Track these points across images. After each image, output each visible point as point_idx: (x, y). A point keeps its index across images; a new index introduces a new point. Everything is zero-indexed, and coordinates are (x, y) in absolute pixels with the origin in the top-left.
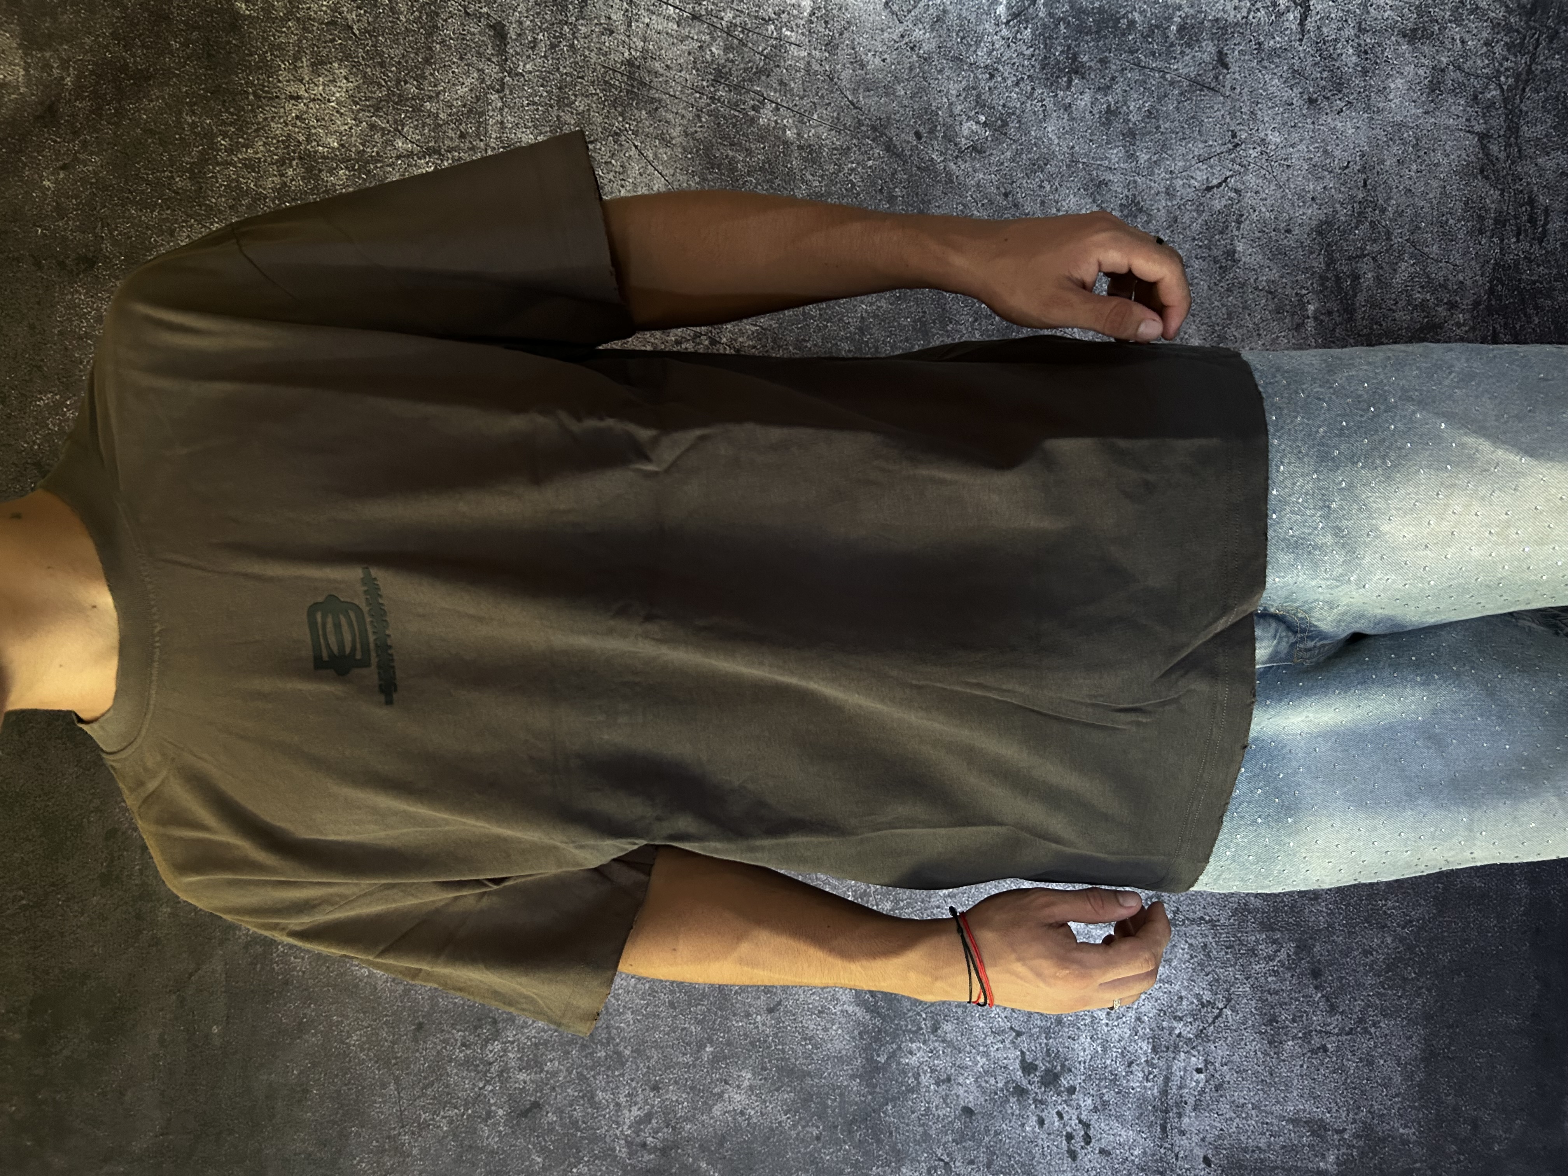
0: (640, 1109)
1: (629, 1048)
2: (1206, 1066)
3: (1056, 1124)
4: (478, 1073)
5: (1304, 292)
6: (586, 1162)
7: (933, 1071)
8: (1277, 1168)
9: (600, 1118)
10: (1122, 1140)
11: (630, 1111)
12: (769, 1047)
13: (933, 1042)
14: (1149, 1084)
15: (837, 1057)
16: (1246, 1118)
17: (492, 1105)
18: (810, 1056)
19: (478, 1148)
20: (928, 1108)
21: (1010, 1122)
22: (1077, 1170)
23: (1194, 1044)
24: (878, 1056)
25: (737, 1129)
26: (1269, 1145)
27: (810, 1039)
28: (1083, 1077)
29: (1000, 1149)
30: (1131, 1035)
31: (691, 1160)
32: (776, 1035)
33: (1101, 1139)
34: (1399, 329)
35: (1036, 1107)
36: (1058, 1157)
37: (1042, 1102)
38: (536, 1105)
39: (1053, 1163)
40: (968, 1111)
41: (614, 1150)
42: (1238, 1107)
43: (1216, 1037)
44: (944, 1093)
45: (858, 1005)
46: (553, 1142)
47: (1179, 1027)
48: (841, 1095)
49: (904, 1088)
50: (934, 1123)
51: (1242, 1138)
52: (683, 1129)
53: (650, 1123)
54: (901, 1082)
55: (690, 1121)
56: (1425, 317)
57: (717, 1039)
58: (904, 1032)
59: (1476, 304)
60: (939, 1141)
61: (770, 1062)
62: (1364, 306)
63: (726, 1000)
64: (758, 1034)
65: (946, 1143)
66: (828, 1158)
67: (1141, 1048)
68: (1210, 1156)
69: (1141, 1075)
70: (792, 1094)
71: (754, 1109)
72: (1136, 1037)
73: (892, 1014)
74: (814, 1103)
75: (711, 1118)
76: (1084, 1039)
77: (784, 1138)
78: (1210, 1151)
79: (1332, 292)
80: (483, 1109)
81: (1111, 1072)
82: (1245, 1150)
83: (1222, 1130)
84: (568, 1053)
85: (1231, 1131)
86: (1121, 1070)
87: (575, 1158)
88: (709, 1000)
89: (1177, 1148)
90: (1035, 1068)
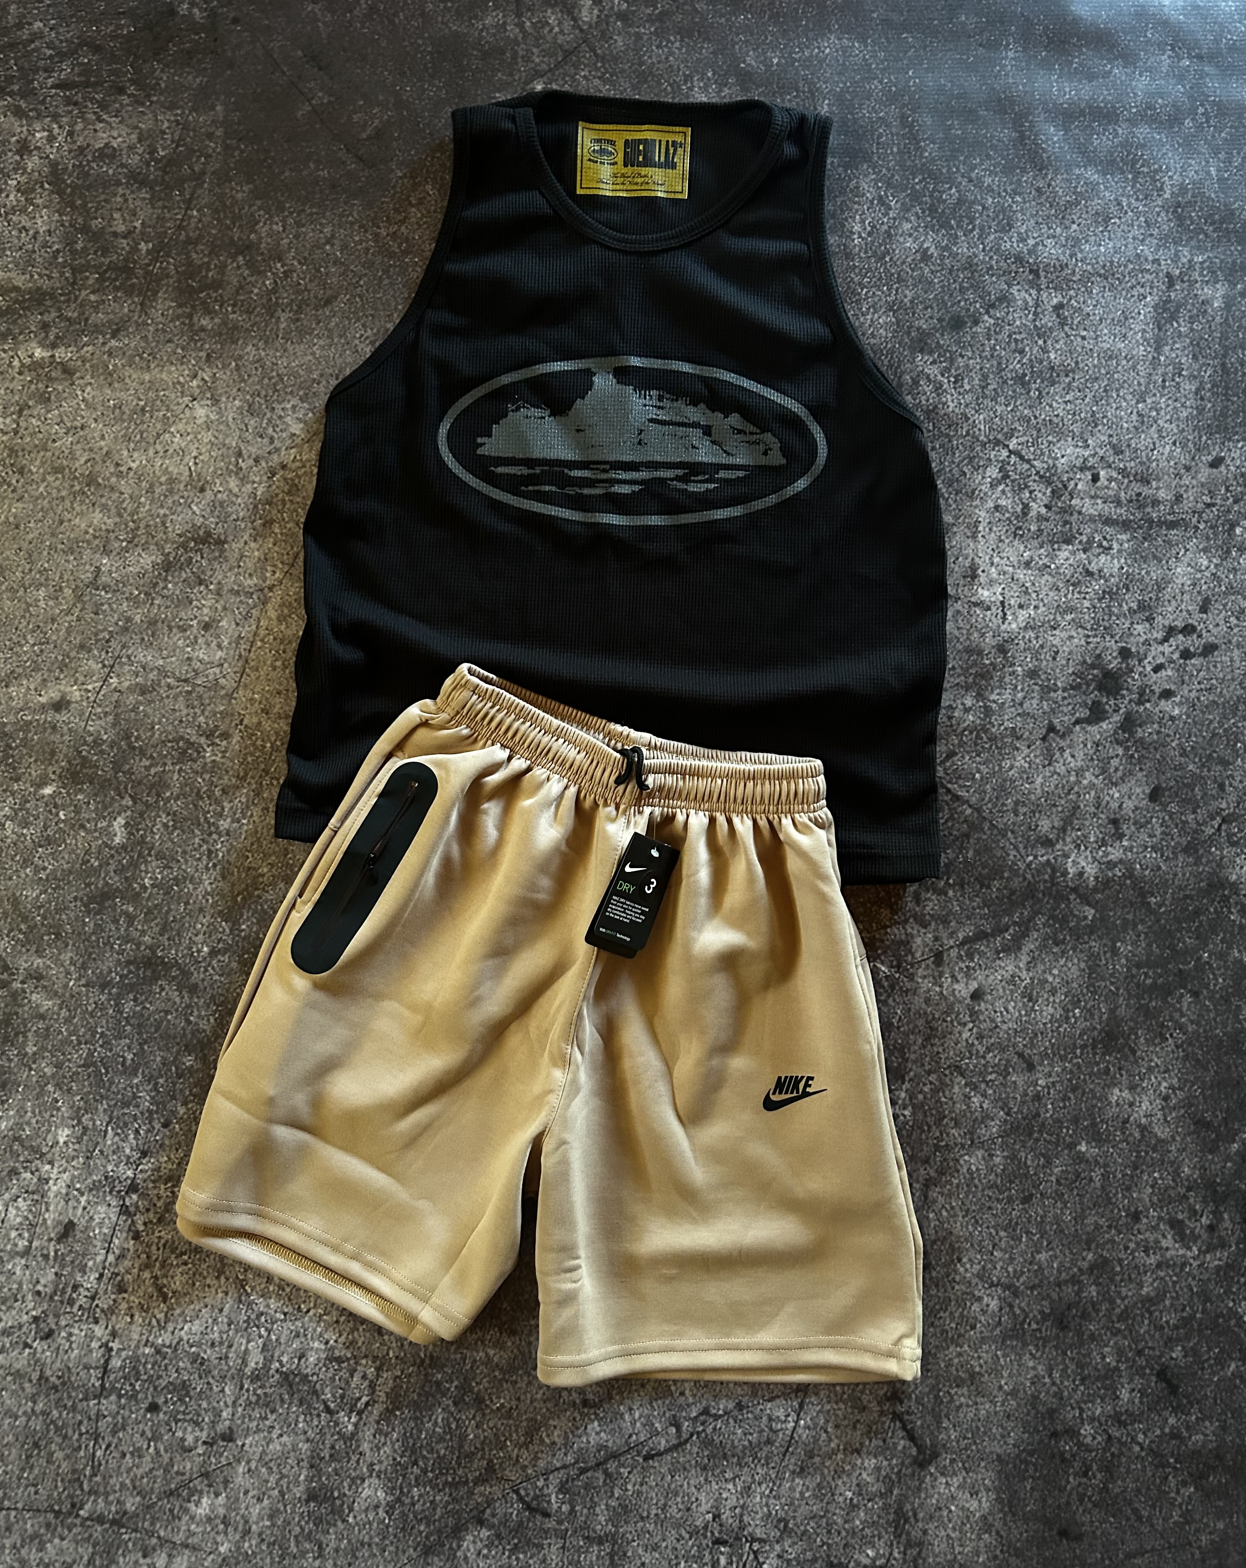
0: (1164, 1236)
1: (1084, 1254)
2: (1089, 469)
3: (1170, 673)
4: (1122, 1453)
5: (16, 363)
6: (1235, 1304)
7: (1104, 843)
8: (1223, 365)
9: (1177, 1288)
10: (1189, 582)
11: (1167, 1249)
12: (1079, 1067)
13: (1065, 844)
14: (1115, 546)
15: (1090, 974)
16: (1158, 411)
17: (1163, 1432)
18: (1089, 1010)
19: (1218, 1446)
20: (1152, 847)
21: (1168, 735)
22: (1230, 642)
23: (1060, 486)
24: (1086, 918)
25: (1188, 1103)
26: (1193, 377)
27: (1068, 1011)
28: (1108, 638)
29: (1205, 750)
30: (1050, 574)
31: (1229, 1164)
32: (1063, 1059)
33: (1187, 611)
34: (63, 225)
35: (1149, 701)
36: (1212, 669)
37: (1141, 694)
38: (1162, 1374)
39: (1221, 675)
40: (1154, 795)
41: (1218, 1269)
42: (1143, 422)
43: (1050, 456)
44: (1133, 828)
45: (1020, 949)
46: (1210, 1349)
47: (1036, 508)
48: (1138, 966)
49: (1128, 882)
50: (1172, 839)
51: (1185, 414)
52: (1188, 1176)
53: (1182, 1221)
54: (1120, 885)
55: (1179, 1167)
56: (42, 187)
57: (1071, 1136)
58: (1053, 885)
59: (19, 113)
60: (1195, 831)
61: (1098, 1064)
62: (32, 276)
63: (1018, 1127)
64: (1061, 1082)
65: (1197, 822)
66: (1221, 980)
67: (1067, 559)
68: (1210, 458)
69: (1103, 558)
70: (1140, 1033)
71: (1160, 1083)
72: (1053, 566)
73: (1031, 902)
74: (1150, 1002)
75: (1174, 1139)
76: (1056, 639)
77: (1197, 1040)
78: (1203, 458)
79: (14, 322)
80: (1168, 1443)
81: (1100, 600)
82: (1201, 410)
83: (1174, 443)
84: (1092, 1337)
85: (1175, 431)
86: (1097, 586)
87: (1230, 1318)
88: (1019, 1151)
89: (1200, 506)
90: (1096, 704)
